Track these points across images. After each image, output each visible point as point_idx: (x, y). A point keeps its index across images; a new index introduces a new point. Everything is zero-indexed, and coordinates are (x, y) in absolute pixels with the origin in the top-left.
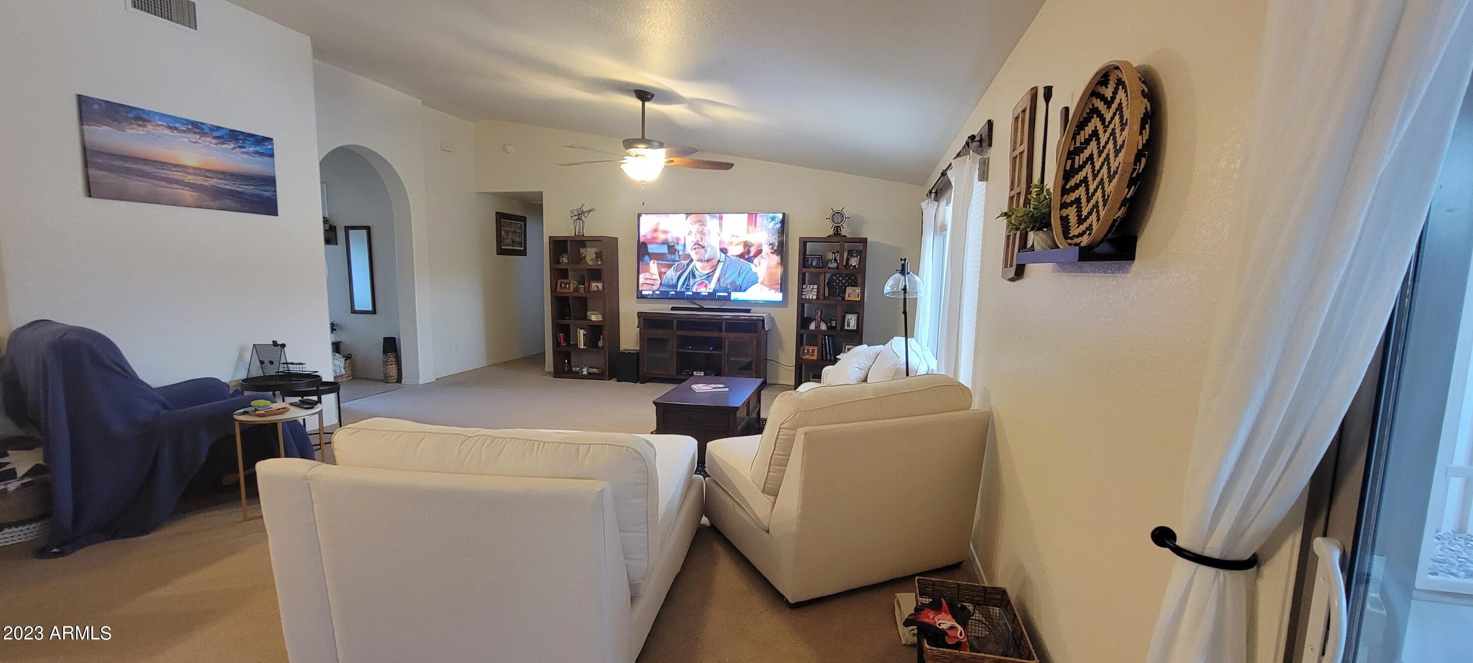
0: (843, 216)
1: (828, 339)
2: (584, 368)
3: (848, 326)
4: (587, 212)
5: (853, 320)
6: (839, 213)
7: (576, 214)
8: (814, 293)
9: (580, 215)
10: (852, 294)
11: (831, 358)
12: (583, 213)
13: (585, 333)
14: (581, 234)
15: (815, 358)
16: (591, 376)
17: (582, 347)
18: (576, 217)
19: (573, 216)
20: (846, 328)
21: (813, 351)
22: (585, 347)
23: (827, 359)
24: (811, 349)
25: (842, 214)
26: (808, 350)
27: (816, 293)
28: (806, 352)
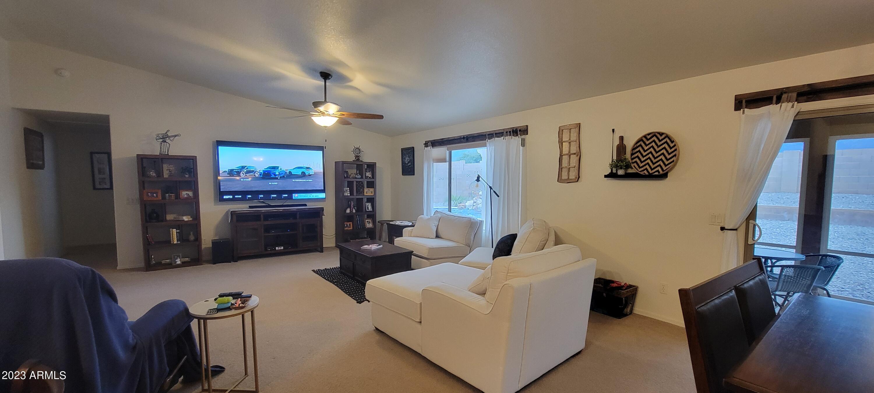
0: (360, 150)
1: (358, 217)
2: (177, 259)
3: (368, 209)
4: (173, 136)
5: (370, 205)
6: (358, 148)
7: (161, 137)
8: (348, 192)
9: (164, 138)
10: (368, 192)
11: (360, 227)
12: (169, 137)
13: (178, 231)
14: (167, 153)
15: (351, 228)
16: (184, 264)
17: (175, 242)
18: (161, 140)
19: (158, 139)
20: (367, 210)
21: (350, 224)
22: (179, 242)
23: (359, 228)
24: (348, 224)
25: (359, 149)
26: (347, 225)
27: (349, 192)
28: (346, 226)
